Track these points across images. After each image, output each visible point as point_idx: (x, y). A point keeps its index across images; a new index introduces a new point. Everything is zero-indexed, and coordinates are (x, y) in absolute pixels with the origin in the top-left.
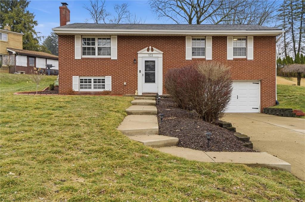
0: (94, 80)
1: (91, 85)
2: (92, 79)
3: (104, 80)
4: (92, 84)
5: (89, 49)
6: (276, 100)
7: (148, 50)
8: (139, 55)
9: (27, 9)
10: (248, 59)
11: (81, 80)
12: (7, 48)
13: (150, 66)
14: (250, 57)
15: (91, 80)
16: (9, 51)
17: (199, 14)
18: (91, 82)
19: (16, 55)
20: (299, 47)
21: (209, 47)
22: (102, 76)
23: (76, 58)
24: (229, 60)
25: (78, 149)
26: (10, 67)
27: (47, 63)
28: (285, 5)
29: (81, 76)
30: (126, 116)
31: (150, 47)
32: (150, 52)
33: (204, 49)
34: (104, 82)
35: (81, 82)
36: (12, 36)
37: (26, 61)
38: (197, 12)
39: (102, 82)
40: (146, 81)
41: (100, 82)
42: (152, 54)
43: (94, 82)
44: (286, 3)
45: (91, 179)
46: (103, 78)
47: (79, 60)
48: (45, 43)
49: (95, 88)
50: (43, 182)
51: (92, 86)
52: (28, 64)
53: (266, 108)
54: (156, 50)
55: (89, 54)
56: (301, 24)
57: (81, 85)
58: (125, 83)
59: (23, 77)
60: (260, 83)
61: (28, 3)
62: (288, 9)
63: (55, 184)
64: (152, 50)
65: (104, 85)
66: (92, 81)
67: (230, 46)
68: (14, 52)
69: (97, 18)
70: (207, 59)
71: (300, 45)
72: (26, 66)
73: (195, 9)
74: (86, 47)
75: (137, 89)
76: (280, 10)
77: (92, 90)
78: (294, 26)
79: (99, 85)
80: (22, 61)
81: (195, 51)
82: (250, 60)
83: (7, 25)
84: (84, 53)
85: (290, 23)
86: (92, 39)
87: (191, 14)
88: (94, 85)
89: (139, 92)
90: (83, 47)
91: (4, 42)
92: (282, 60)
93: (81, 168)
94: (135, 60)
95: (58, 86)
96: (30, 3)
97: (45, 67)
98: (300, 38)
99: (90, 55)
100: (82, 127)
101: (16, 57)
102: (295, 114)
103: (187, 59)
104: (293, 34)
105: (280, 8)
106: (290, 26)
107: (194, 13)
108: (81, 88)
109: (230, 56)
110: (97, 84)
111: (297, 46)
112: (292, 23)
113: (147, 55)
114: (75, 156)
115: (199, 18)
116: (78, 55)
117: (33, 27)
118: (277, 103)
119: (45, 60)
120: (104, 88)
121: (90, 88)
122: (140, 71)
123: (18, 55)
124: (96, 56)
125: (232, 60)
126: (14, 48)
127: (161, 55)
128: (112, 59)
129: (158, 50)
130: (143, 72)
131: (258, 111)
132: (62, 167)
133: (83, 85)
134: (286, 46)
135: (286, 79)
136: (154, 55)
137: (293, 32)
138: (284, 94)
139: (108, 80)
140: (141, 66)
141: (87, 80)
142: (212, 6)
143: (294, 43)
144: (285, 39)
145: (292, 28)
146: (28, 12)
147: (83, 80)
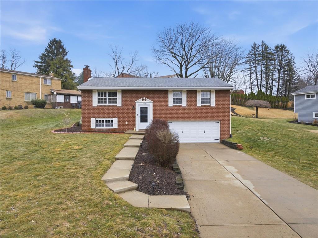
0: (106, 120)
1: (103, 124)
2: (105, 119)
3: (113, 120)
4: (105, 123)
5: (102, 99)
6: (231, 134)
7: (143, 100)
8: (136, 104)
9: (66, 57)
10: (211, 106)
11: (97, 120)
12: (51, 90)
13: (144, 111)
14: (213, 104)
15: (103, 120)
16: (52, 92)
17: (187, 63)
18: (103, 122)
19: (56, 95)
20: (261, 84)
21: (184, 97)
22: (111, 118)
23: (93, 106)
24: (198, 107)
25: (73, 199)
26: (52, 103)
27: (78, 100)
28: (251, 54)
29: (97, 118)
30: (114, 162)
31: (144, 98)
32: (144, 101)
33: (181, 99)
34: (112, 122)
35: (97, 122)
36: (54, 81)
37: (64, 99)
38: (185, 62)
39: (111, 122)
40: (141, 121)
41: (110, 122)
42: (145, 103)
43: (106, 122)
44: (251, 53)
45: (73, 224)
46: (112, 119)
47: (95, 107)
48: (81, 76)
49: (106, 126)
50: (47, 228)
51: (105, 125)
52: (65, 100)
53: (223, 140)
54: (148, 100)
55: (102, 103)
56: (262, 68)
57: (97, 124)
58: (127, 123)
59: (61, 111)
60: (220, 122)
61: (67, 53)
62: (252, 57)
63: (53, 229)
64: (146, 100)
65: (113, 124)
66: (105, 121)
67: (199, 97)
68: (55, 93)
69: (116, 61)
70: (183, 106)
71: (261, 83)
72: (64, 102)
73: (184, 59)
74: (100, 98)
75: (135, 127)
76: (247, 58)
77: (105, 127)
78: (257, 69)
79: (109, 124)
80: (60, 99)
81: (175, 100)
82: (213, 107)
83: (51, 73)
84: (99, 102)
85: (254, 66)
86: (104, 92)
87: (182, 62)
88: (106, 124)
89: (137, 129)
90: (98, 98)
91: (49, 86)
92: (247, 95)
93: (70, 216)
94: (134, 107)
95: (81, 124)
96: (68, 53)
97: (77, 103)
98: (261, 78)
99: (100, 103)
100: (81, 179)
101: (57, 96)
102: (238, 148)
103: (169, 106)
104: (257, 75)
105: (248, 56)
106: (254, 69)
107: (183, 62)
108: (97, 126)
109: (199, 104)
110: (108, 123)
111: (259, 83)
112: (256, 67)
113: (142, 104)
114: (70, 205)
115: (187, 66)
116: (95, 104)
117: (70, 69)
118: (231, 136)
119: (76, 97)
120: (113, 126)
121: (103, 126)
122: (137, 114)
123: (58, 95)
124: (107, 104)
125: (200, 107)
126: (55, 89)
127: (152, 104)
128: (118, 106)
129: (149, 100)
130: (139, 115)
131: (219, 141)
132: (60, 215)
133: (98, 124)
134: (251, 83)
135: (250, 109)
136: (147, 104)
137: (256, 73)
138: (237, 129)
139: (115, 120)
140: (138, 111)
141: (101, 120)
142: (197, 56)
143: (257, 81)
144: (251, 78)
145: (256, 71)
146: (67, 59)
147: (98, 120)
